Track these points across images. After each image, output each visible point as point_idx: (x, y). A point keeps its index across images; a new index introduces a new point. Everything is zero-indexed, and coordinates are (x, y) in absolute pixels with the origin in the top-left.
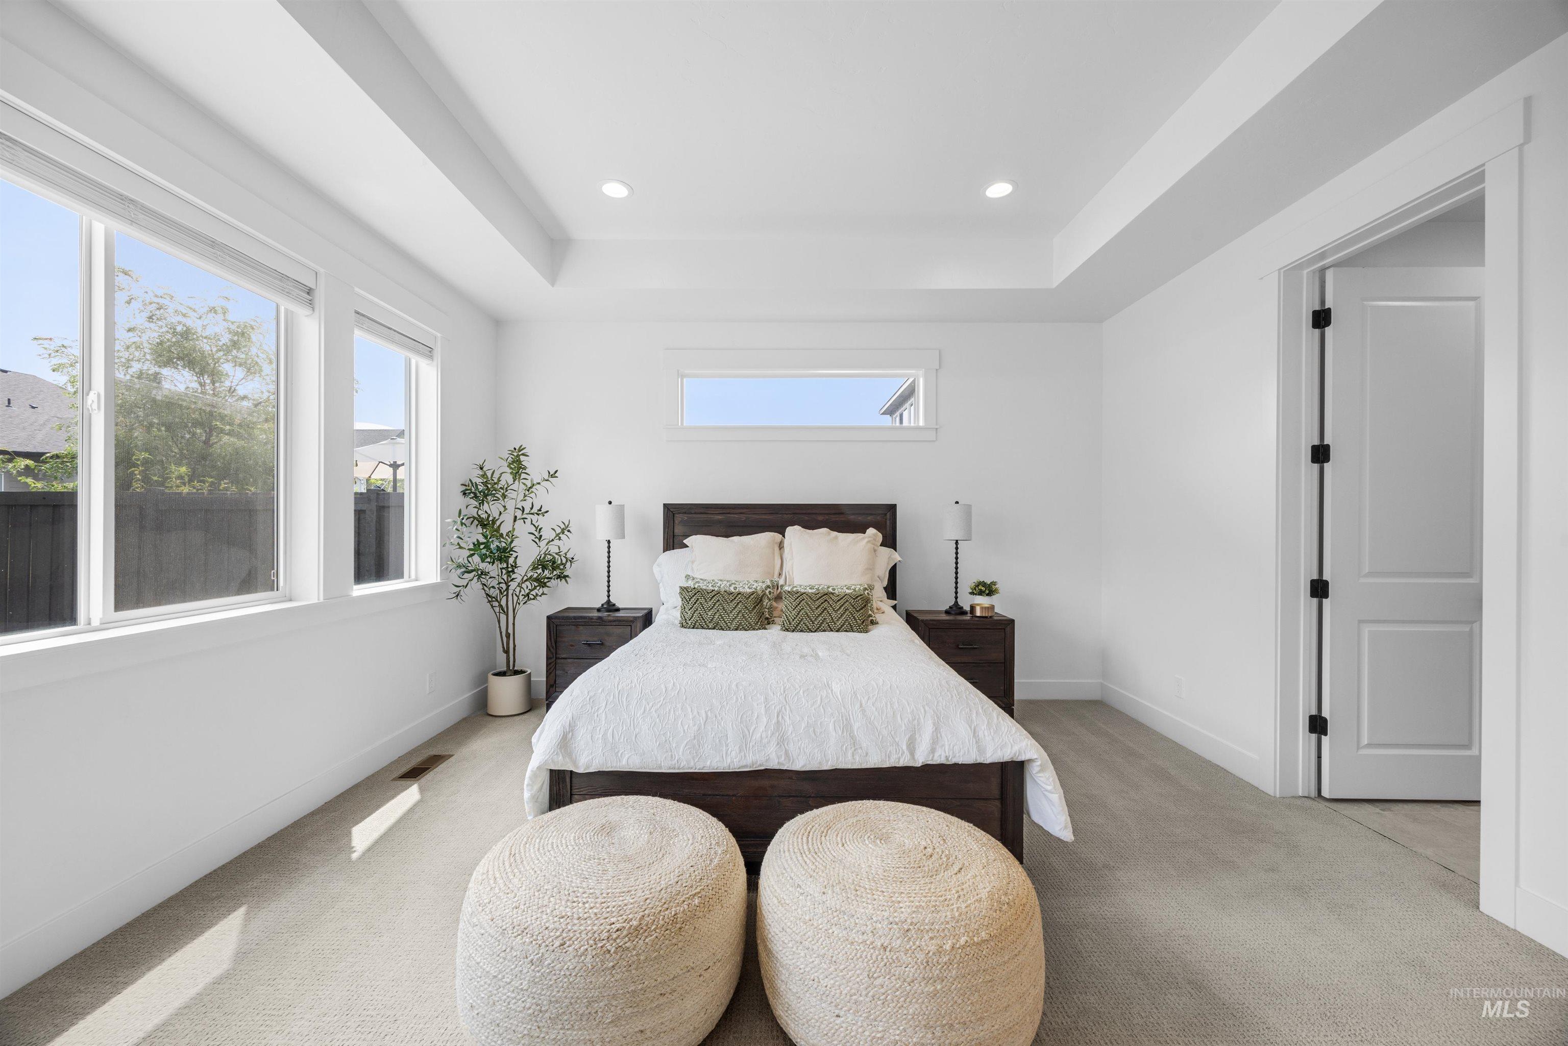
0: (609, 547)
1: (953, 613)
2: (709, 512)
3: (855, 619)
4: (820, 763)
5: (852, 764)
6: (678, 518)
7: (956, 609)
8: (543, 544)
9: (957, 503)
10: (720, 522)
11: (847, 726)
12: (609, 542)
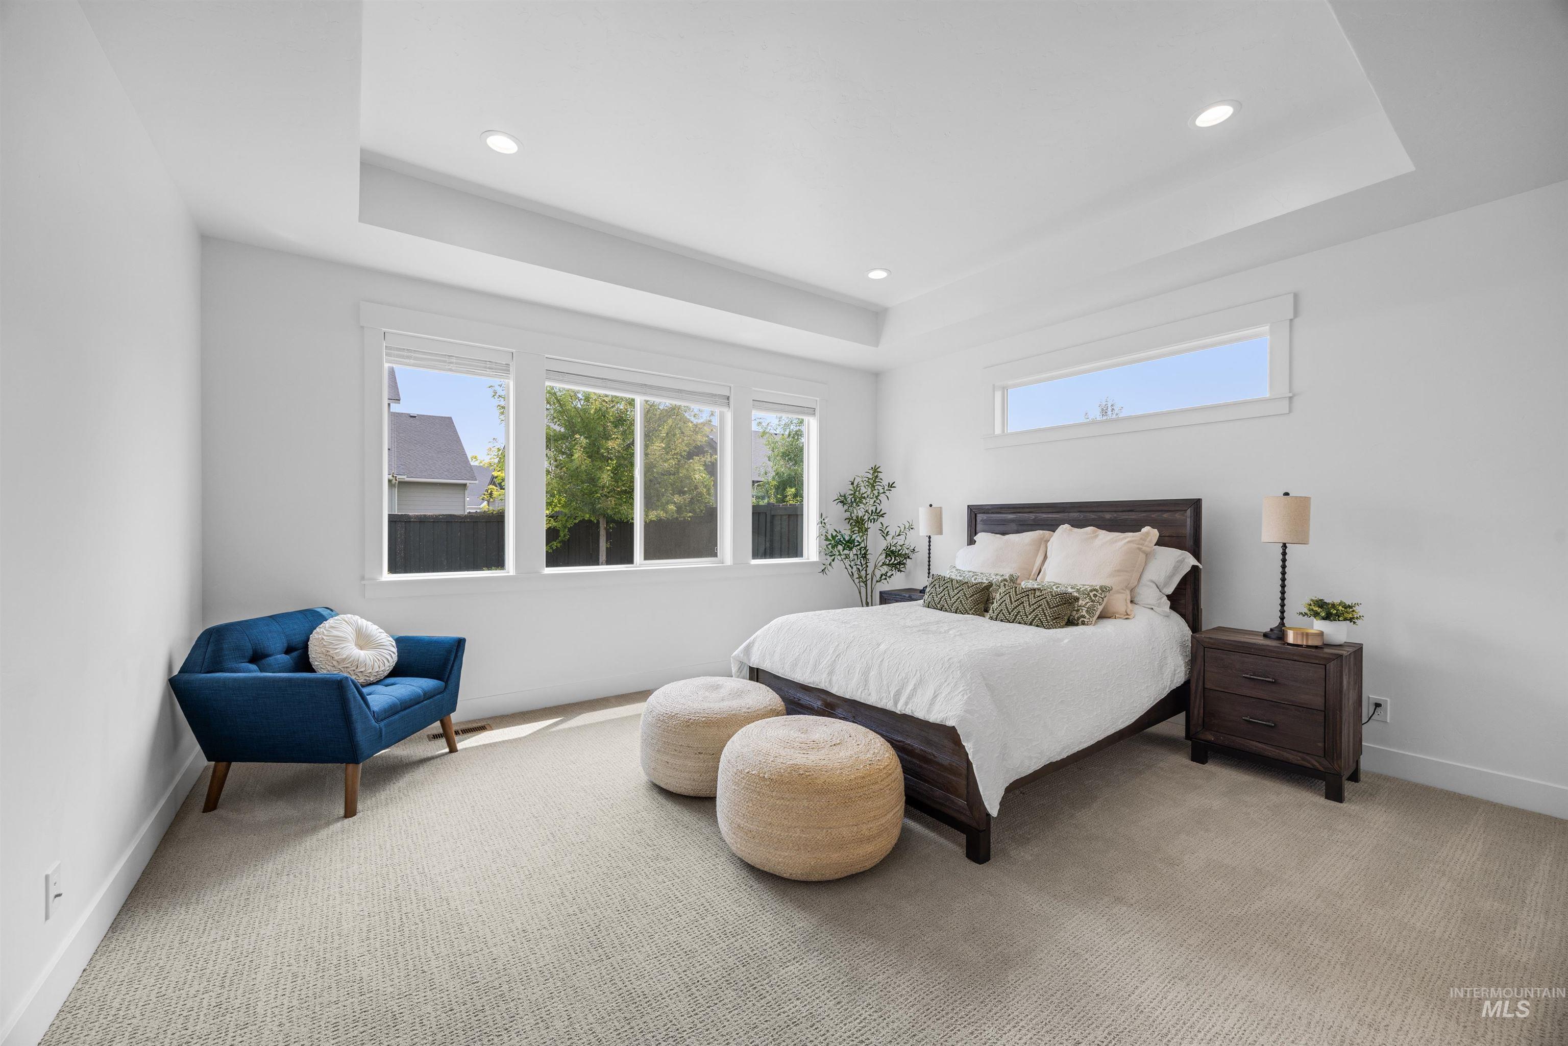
0: (930, 542)
1: (1273, 636)
2: (1003, 512)
3: (1045, 616)
4: (844, 692)
5: (860, 698)
6: (980, 517)
7: (1279, 633)
8: (889, 538)
9: (1287, 494)
10: (1012, 521)
11: (866, 674)
12: (930, 537)
